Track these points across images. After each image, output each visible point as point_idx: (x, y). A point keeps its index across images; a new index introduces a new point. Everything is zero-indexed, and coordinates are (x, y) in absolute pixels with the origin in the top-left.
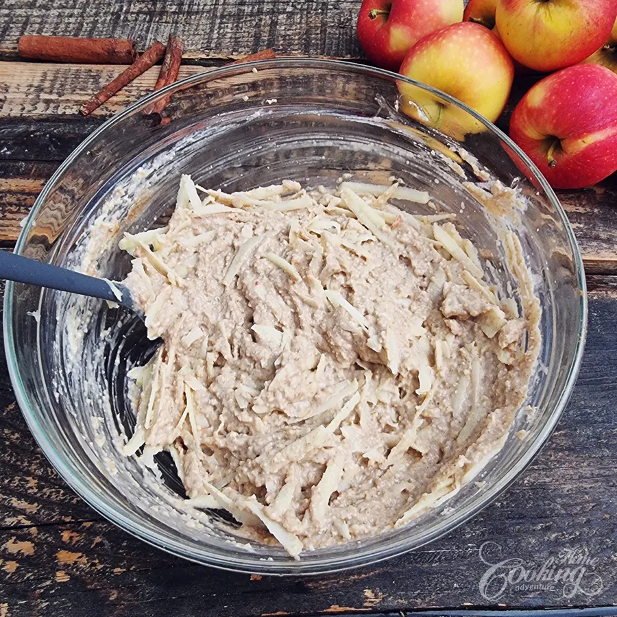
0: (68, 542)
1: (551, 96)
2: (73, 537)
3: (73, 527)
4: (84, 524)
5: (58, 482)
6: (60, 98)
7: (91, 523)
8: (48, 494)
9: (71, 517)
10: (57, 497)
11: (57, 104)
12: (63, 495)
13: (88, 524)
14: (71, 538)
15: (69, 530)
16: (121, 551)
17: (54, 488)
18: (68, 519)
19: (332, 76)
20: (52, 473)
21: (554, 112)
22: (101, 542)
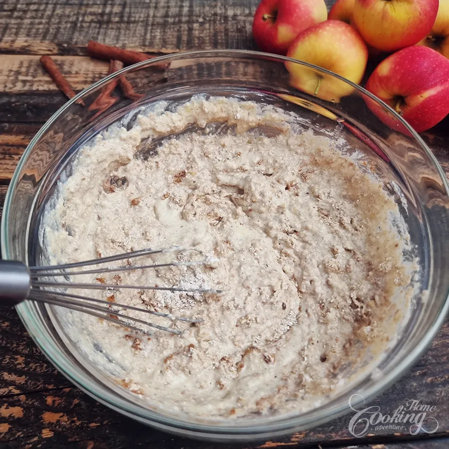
0: (52, 404)
1: (395, 67)
2: (56, 401)
3: (55, 393)
4: (65, 390)
5: (42, 358)
6: (34, 79)
7: (70, 389)
8: (34, 368)
9: (53, 385)
10: (41, 370)
11: (32, 83)
12: (46, 368)
13: (67, 390)
14: (54, 402)
15: (52, 395)
16: (95, 409)
17: (38, 363)
18: (51, 387)
19: (235, 62)
20: (37, 351)
21: (399, 77)
22: (79, 403)
